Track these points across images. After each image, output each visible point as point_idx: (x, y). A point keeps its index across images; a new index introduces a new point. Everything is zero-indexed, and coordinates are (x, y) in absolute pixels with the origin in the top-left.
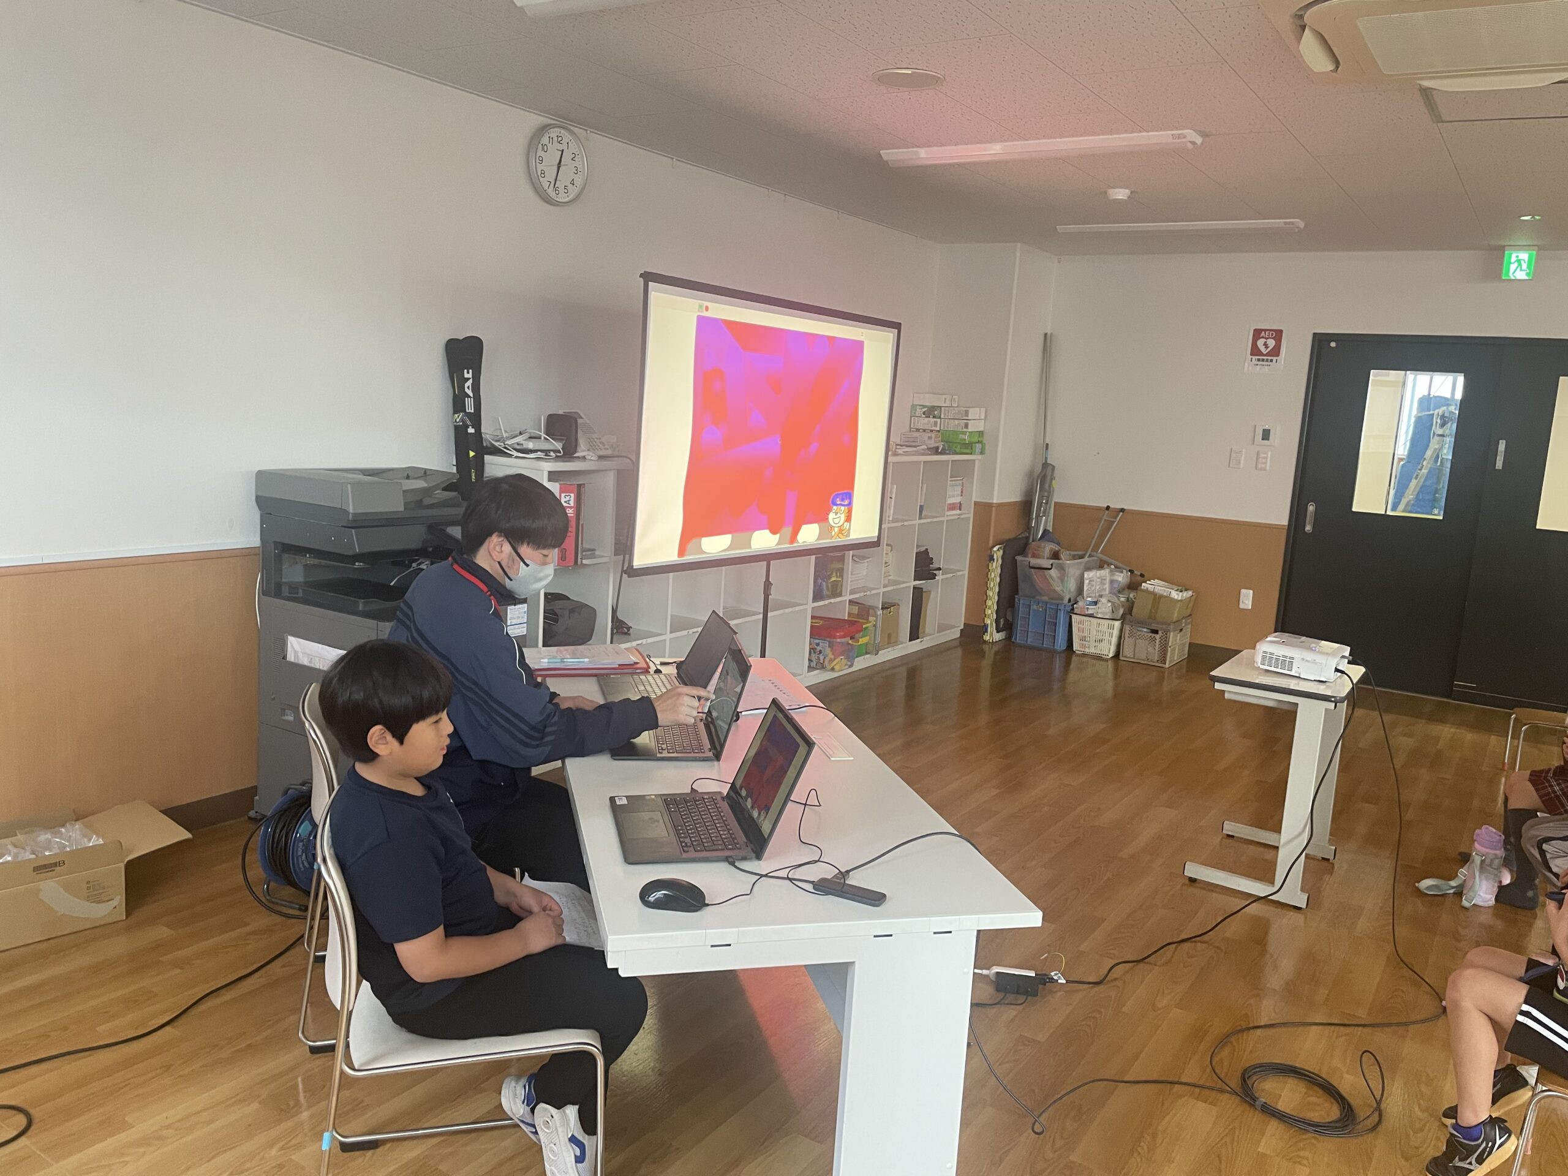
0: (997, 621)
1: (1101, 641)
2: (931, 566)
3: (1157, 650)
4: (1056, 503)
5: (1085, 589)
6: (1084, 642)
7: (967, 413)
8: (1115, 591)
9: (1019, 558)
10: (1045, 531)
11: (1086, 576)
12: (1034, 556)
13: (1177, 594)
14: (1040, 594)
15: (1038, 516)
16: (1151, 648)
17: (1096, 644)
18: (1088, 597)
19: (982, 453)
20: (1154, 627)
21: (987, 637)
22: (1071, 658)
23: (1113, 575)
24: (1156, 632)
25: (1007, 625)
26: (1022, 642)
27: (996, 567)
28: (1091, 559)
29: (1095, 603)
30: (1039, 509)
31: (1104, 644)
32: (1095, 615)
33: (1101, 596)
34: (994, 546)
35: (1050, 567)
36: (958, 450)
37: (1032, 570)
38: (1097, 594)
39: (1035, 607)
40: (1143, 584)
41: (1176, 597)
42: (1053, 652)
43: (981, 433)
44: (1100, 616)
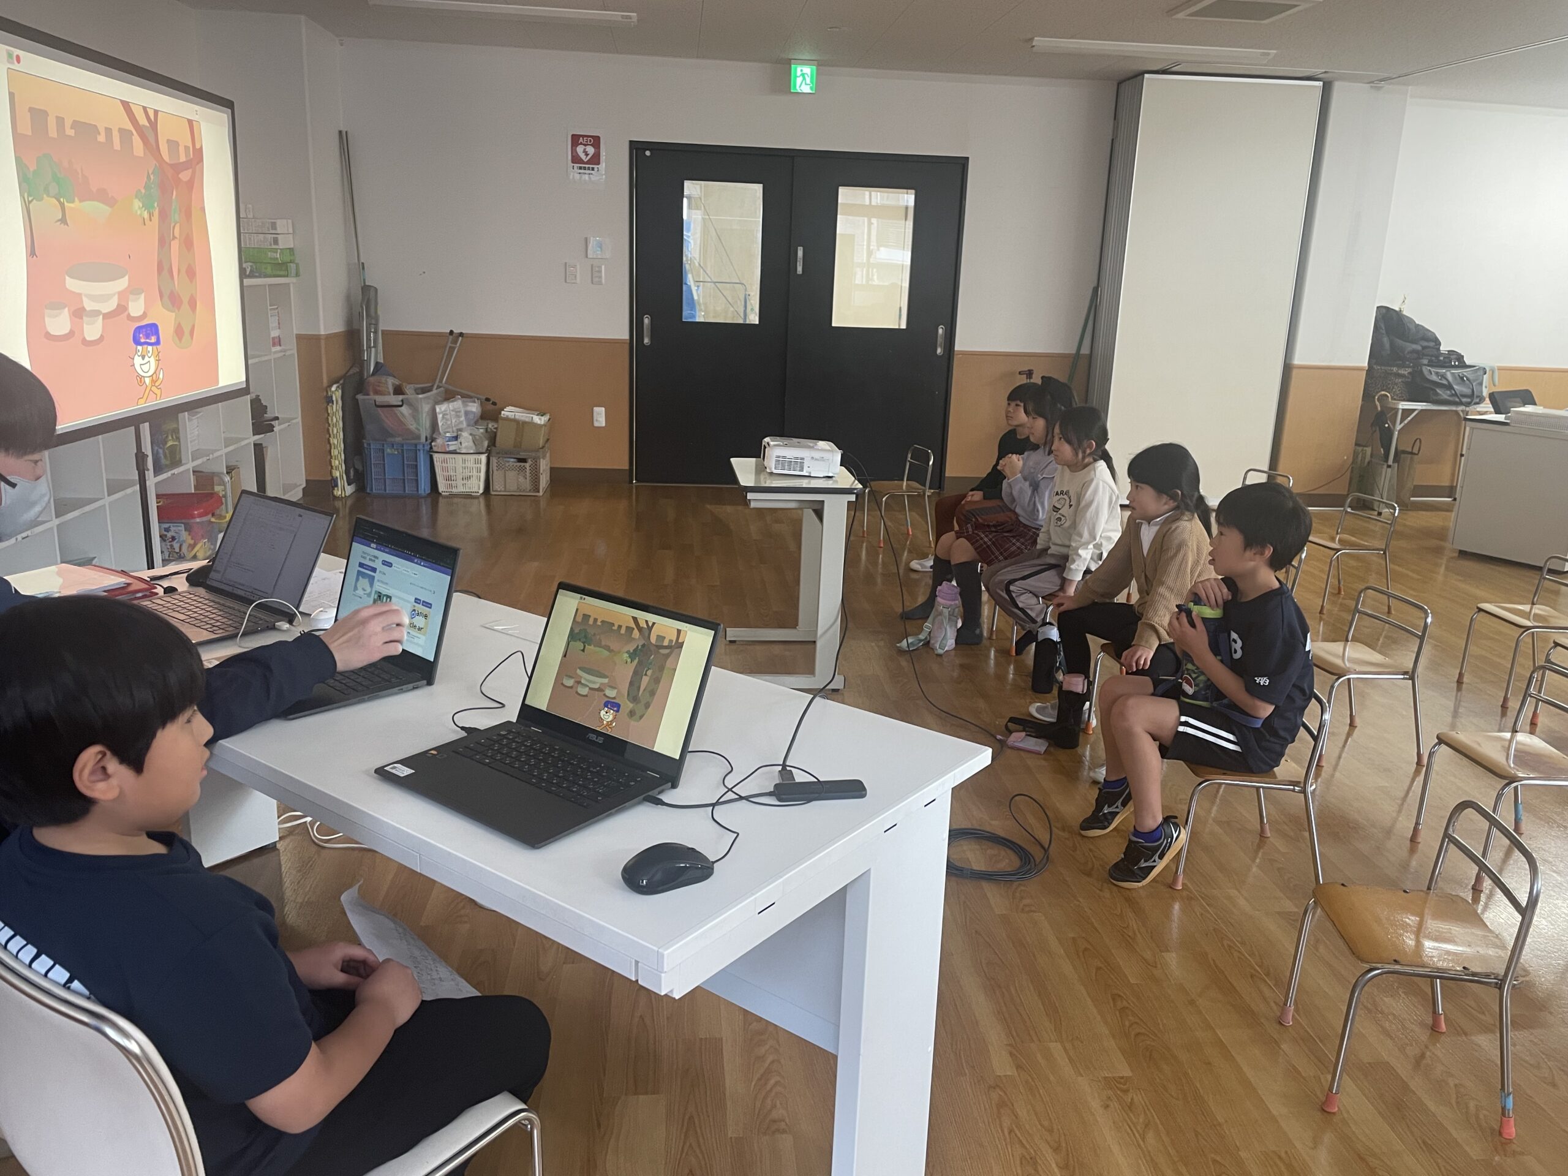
0: (347, 472)
1: (469, 478)
2: (265, 415)
3: (528, 480)
4: (383, 331)
5: (440, 424)
6: (450, 482)
7: (274, 226)
8: (472, 422)
9: (360, 397)
10: (377, 364)
11: (438, 410)
12: (377, 392)
13: (540, 419)
14: (392, 436)
15: (369, 347)
16: (522, 478)
17: (464, 482)
18: (445, 433)
19: (297, 275)
20: (522, 455)
21: (338, 492)
22: (437, 502)
23: (467, 405)
24: (524, 460)
25: (359, 478)
26: (381, 492)
27: (336, 411)
28: (439, 390)
29: (456, 438)
30: (369, 340)
31: (474, 481)
32: (458, 451)
33: (460, 430)
34: (330, 386)
35: (400, 403)
36: (269, 271)
37: (379, 409)
38: (454, 429)
39: (389, 451)
40: (503, 412)
41: (539, 422)
42: (417, 497)
43: (291, 250)
44: (464, 451)
